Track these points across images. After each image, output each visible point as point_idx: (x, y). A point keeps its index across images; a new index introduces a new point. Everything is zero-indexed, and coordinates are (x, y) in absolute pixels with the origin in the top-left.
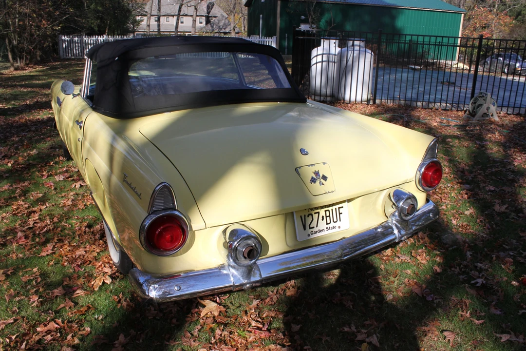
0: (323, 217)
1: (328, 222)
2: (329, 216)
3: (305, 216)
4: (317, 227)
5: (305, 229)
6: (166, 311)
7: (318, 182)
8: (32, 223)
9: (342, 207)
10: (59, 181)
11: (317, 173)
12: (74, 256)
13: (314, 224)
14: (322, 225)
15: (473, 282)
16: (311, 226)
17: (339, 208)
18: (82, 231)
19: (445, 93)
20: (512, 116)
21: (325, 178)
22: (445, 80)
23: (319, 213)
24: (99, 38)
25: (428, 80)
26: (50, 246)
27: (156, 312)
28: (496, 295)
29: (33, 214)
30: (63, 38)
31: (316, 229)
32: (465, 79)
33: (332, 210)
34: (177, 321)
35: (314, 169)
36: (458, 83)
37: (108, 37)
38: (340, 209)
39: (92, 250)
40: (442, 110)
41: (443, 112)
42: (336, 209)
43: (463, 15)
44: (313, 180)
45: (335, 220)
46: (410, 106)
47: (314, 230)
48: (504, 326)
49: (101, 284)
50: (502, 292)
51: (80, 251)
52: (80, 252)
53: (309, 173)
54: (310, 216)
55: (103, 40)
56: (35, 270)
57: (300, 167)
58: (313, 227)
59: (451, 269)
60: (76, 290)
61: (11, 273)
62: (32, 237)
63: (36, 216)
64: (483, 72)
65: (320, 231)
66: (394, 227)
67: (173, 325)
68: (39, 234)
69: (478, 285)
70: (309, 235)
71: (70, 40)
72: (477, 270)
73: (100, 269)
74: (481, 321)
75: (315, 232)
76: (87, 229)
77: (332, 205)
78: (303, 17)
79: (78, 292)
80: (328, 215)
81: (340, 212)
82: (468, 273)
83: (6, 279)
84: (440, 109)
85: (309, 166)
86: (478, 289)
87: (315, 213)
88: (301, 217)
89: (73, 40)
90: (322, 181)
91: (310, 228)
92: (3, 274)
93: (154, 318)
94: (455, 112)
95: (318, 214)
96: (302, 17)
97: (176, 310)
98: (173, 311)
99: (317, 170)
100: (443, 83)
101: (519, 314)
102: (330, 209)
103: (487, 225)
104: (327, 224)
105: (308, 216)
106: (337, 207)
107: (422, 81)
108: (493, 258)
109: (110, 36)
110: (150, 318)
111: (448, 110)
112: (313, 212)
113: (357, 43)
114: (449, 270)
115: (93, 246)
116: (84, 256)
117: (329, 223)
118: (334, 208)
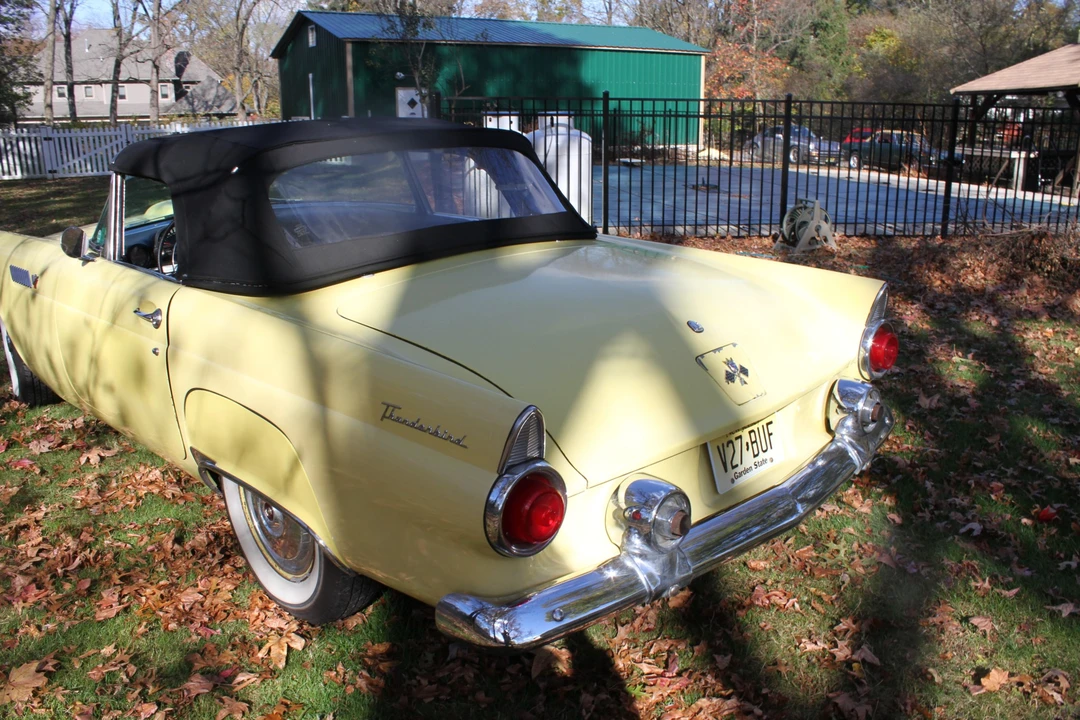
0: (747, 444)
1: (756, 453)
2: (756, 441)
3: (723, 445)
5: (726, 471)
6: (453, 681)
7: (737, 380)
8: (32, 553)
9: (771, 423)
10: (41, 453)
12: (181, 607)
13: (737, 461)
15: (963, 530)
18: (165, 551)
19: (713, 206)
20: (855, 239)
21: (744, 371)
22: (700, 182)
23: (740, 437)
25: (669, 184)
26: (109, 595)
27: (434, 686)
28: (1008, 545)
29: (22, 533)
31: (740, 469)
32: (735, 179)
34: (486, 695)
36: (724, 187)
39: (214, 587)
40: (734, 237)
41: (736, 241)
43: (703, 58)
44: (730, 377)
46: (674, 234)
47: (738, 470)
48: (1051, 592)
49: (285, 653)
50: (1015, 538)
51: (187, 595)
52: (188, 598)
53: (718, 365)
54: (731, 445)
56: (108, 650)
57: (702, 356)
58: (737, 466)
59: (916, 515)
60: (235, 676)
61: (54, 666)
62: (54, 584)
63: (35, 536)
64: (752, 162)
66: (849, 448)
67: (483, 706)
68: (65, 575)
69: (975, 533)
70: (733, 481)
72: (958, 510)
73: (258, 622)
74: (1015, 591)
76: (176, 546)
78: (400, 75)
79: (240, 678)
82: (947, 518)
83: (49, 683)
84: (729, 237)
85: (714, 351)
86: (977, 540)
87: (737, 438)
88: (718, 447)
91: (734, 467)
92: (38, 671)
93: (437, 699)
94: (756, 240)
96: (398, 74)
97: (472, 675)
98: (467, 678)
100: (696, 188)
101: (1061, 569)
102: (754, 427)
103: (927, 432)
104: (755, 456)
106: (764, 423)
107: (659, 185)
108: (970, 486)
110: (427, 700)
111: (744, 237)
112: (733, 437)
113: (563, 120)
114: (914, 517)
115: (215, 580)
116: (202, 604)
118: (759, 425)
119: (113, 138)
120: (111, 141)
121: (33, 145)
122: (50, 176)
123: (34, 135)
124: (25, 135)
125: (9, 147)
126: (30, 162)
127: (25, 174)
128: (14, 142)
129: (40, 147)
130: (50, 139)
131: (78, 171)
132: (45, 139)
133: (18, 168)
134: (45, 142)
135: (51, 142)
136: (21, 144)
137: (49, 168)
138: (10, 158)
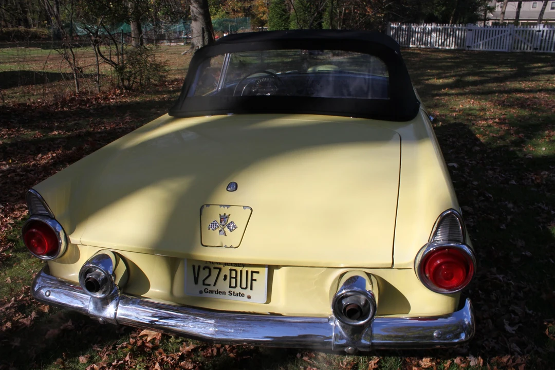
1: (233, 285)
2: (236, 278)
3: (199, 267)
4: (215, 285)
5: (196, 282)
11: (224, 218)
14: (223, 285)
16: (207, 282)
17: (252, 272)
23: (220, 269)
24: (428, 26)
30: (392, 25)
33: (241, 271)
35: (224, 211)
37: (437, 25)
38: (254, 274)
42: (247, 272)
44: (214, 225)
45: (244, 286)
53: (215, 214)
54: (207, 270)
55: (431, 28)
58: (209, 285)
65: (218, 292)
70: (201, 292)
71: (398, 28)
75: (212, 292)
77: (244, 265)
80: (234, 275)
81: (254, 278)
85: (221, 205)
89: (401, 28)
90: (226, 229)
91: (204, 284)
95: (218, 270)
99: (227, 215)
104: (230, 287)
105: (204, 269)
106: (250, 269)
109: (439, 24)
117: (235, 287)
119: (503, 31)
120: (501, 33)
121: (463, 33)
122: (467, 49)
123: (464, 28)
124: (460, 28)
125: (452, 33)
126: (459, 41)
127: (456, 47)
128: (455, 31)
129: (465, 34)
130: (471, 30)
131: (481, 47)
132: (469, 30)
133: (454, 43)
134: (468, 32)
135: (472, 32)
136: (457, 32)
137: (467, 45)
138: (451, 38)
